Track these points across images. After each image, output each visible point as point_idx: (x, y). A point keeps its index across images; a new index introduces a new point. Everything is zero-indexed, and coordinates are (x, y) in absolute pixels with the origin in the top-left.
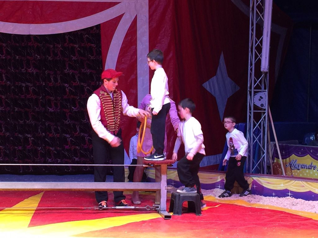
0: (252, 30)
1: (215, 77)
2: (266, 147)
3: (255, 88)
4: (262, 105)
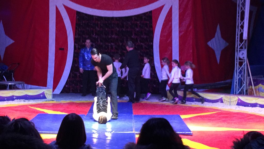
0: (239, 16)
1: (214, 38)
2: (245, 80)
3: (240, 48)
4: (243, 58)
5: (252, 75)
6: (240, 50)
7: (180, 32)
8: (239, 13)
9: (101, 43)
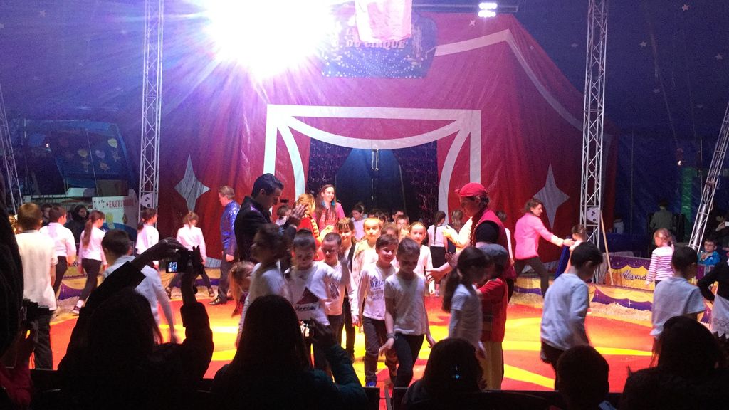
0: (586, 150)
1: (544, 188)
3: (588, 204)
4: (595, 220)
5: (609, 251)
6: (588, 207)
8: (586, 145)
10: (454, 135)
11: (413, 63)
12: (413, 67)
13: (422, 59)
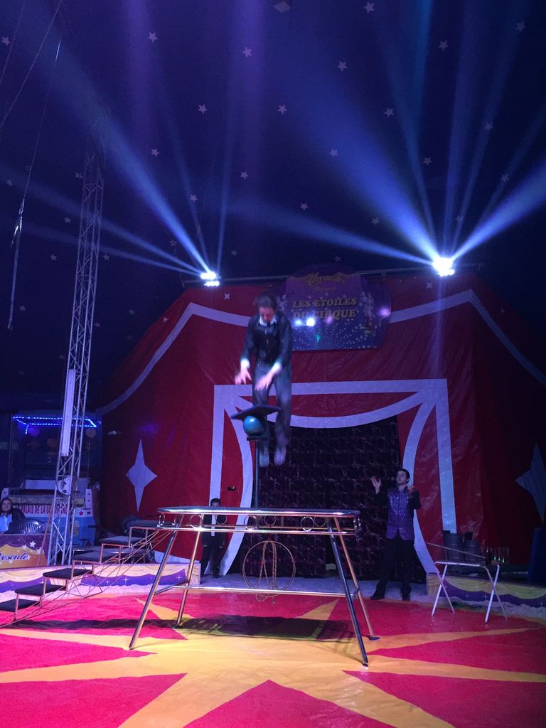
1: (529, 471)
7: (454, 456)
9: (303, 479)
10: (416, 409)
11: (366, 332)
12: (366, 336)
13: (376, 327)
